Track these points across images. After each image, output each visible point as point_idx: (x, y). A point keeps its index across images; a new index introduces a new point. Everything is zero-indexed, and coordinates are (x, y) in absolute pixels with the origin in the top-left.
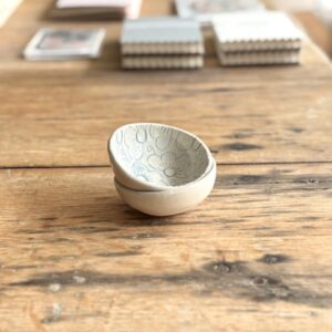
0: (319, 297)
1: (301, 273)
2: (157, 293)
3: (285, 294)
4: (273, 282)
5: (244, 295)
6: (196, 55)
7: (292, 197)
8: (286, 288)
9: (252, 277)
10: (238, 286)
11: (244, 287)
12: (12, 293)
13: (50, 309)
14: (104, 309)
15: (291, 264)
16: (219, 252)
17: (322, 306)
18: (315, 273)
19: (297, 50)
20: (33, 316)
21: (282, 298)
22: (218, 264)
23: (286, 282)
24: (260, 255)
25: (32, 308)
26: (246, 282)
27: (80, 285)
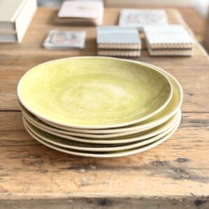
0: (203, 178)
1: (195, 167)
2: (130, 174)
3: (188, 176)
4: (182, 171)
5: (169, 176)
6: (137, 50)
7: (189, 130)
8: (188, 174)
9: (172, 169)
10: (166, 172)
11: (169, 173)
12: (64, 173)
13: (82, 180)
14: (107, 181)
15: (190, 163)
16: (156, 156)
17: (205, 182)
18: (201, 167)
19: (190, 49)
20: (75, 183)
21: (186, 178)
22: (156, 162)
23: (188, 171)
24: (176, 158)
25: (74, 180)
26: (169, 171)
27: (93, 170)
